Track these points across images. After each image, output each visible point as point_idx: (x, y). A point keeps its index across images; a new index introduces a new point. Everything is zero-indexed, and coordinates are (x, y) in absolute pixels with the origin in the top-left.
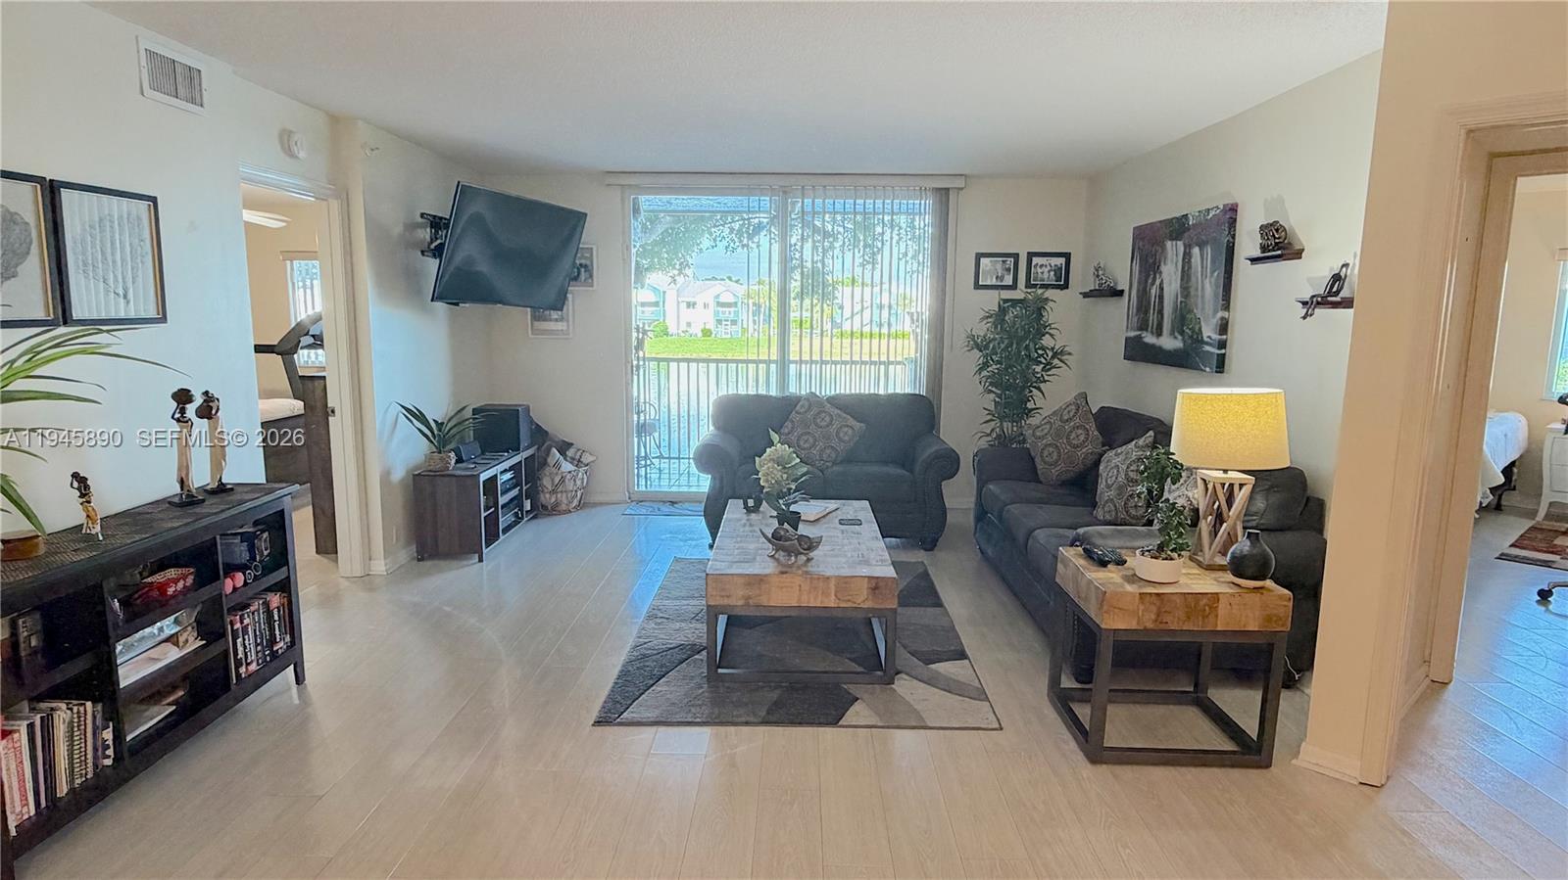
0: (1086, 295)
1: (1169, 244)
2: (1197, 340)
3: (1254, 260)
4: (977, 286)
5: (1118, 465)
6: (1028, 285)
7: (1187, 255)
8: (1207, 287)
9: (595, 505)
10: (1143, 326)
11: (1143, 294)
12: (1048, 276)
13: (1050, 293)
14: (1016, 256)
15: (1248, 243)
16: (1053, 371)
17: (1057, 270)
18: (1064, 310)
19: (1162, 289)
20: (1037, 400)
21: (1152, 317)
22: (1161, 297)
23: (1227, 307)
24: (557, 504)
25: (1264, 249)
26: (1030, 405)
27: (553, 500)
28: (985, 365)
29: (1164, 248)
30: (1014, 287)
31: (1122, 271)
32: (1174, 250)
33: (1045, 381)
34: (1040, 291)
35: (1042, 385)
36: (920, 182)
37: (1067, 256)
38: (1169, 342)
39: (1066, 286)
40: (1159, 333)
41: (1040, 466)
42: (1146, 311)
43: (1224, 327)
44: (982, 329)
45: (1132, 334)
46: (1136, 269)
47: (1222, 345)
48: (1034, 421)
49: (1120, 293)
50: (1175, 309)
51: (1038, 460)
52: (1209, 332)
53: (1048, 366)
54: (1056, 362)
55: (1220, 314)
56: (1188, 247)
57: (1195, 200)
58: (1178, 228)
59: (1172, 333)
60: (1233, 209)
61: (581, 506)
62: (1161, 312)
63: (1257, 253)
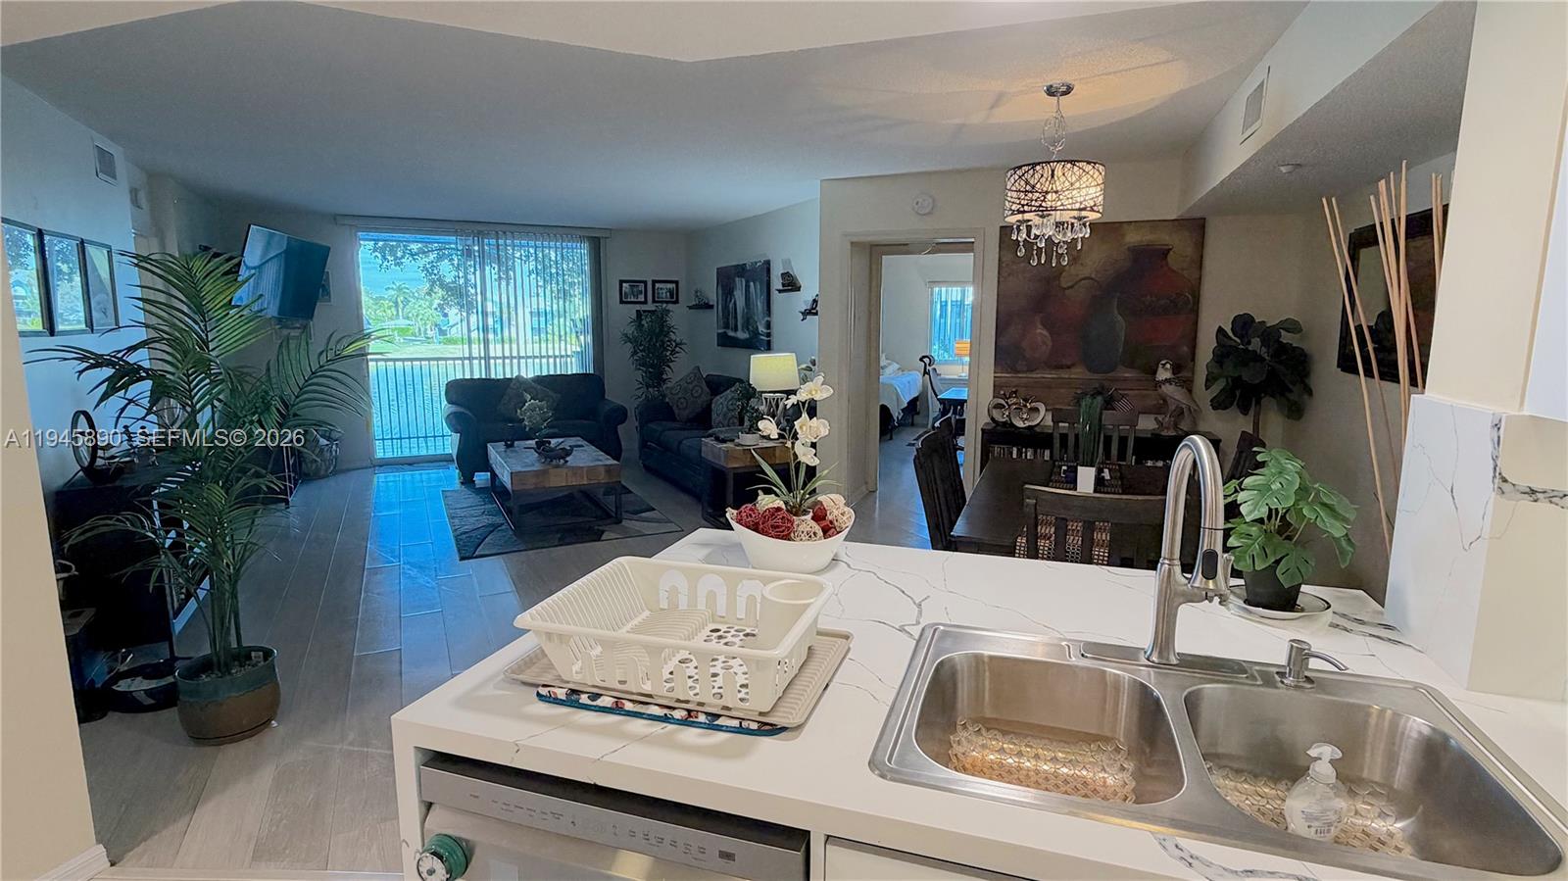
0: (690, 308)
1: (737, 279)
2: (756, 333)
3: (780, 291)
4: (622, 302)
5: (721, 404)
6: (654, 301)
7: (747, 287)
8: (759, 305)
9: (348, 470)
10: (727, 326)
11: (725, 308)
12: (664, 295)
13: (670, 307)
14: (645, 282)
15: (777, 283)
16: (677, 355)
17: (671, 292)
18: (679, 317)
19: (735, 304)
20: (668, 374)
21: (731, 322)
22: (736, 309)
23: (769, 315)
24: (318, 469)
25: (784, 285)
26: (665, 377)
27: (314, 467)
28: (635, 353)
29: (734, 281)
30: (645, 302)
31: (712, 294)
32: (740, 283)
33: (672, 361)
34: (664, 305)
35: (671, 364)
36: (579, 233)
37: (677, 283)
38: (742, 335)
39: (677, 302)
40: (736, 329)
41: (676, 411)
42: (728, 317)
43: (768, 326)
44: (631, 330)
45: (720, 331)
46: (720, 292)
47: (769, 335)
48: (669, 385)
49: (712, 307)
50: (743, 317)
51: (674, 408)
52: (762, 329)
53: (673, 352)
54: (677, 349)
55: (767, 319)
56: (747, 282)
57: (750, 257)
58: (741, 270)
59: (743, 330)
60: (768, 263)
61: (335, 473)
62: (736, 318)
63: (781, 288)
